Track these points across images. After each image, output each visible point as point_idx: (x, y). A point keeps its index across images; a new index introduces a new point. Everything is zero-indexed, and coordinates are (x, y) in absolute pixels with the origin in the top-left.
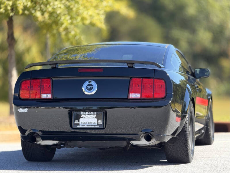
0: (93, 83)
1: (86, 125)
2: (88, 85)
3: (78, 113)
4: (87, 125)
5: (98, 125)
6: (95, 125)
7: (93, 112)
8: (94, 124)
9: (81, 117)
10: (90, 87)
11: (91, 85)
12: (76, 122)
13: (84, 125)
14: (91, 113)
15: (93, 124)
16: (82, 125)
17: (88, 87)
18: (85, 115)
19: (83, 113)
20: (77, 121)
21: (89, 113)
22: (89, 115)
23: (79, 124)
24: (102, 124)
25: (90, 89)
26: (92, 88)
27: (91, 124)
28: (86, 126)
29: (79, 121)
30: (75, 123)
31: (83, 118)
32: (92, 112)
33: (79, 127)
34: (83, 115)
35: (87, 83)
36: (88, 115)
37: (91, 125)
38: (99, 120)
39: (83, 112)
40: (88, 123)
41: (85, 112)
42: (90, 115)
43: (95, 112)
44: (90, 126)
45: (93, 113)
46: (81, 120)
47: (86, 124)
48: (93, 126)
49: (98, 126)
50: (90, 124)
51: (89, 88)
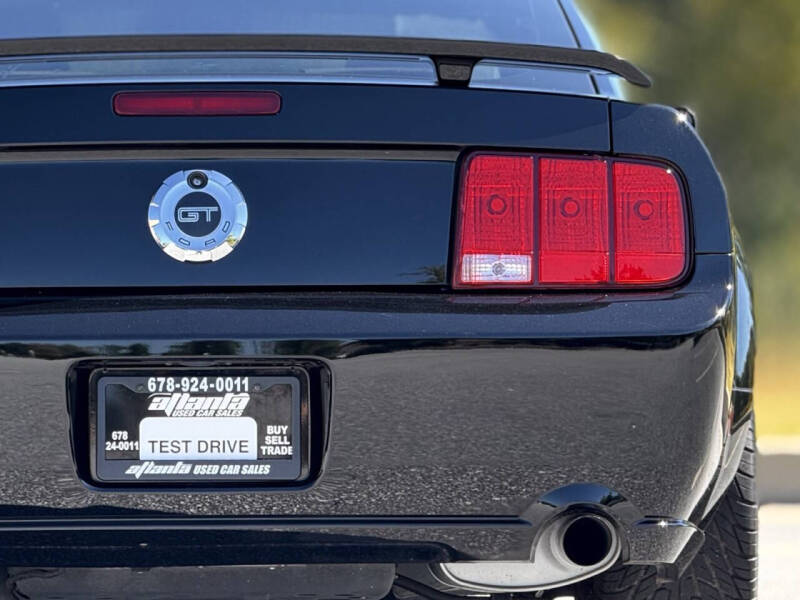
0: (219, 185)
1: (186, 462)
2: (187, 201)
3: (130, 383)
4: (194, 463)
5: (262, 459)
6: (242, 463)
7: (234, 375)
8: (237, 455)
9: (152, 407)
10: (203, 215)
11: (209, 201)
12: (119, 441)
13: (173, 463)
14: (220, 379)
15: (228, 455)
16: (158, 463)
17: (185, 215)
18: (177, 396)
19: (162, 380)
20: (125, 435)
21: (205, 380)
22: (201, 394)
23: (133, 457)
24: (289, 451)
25: (200, 229)
26: (217, 216)
27: (215, 455)
28: (187, 469)
29: (134, 436)
30: (110, 446)
31: (161, 414)
32: (224, 375)
33: (135, 472)
34: (165, 393)
35: (178, 186)
36: (193, 395)
37: (220, 463)
38: (270, 429)
39: (167, 375)
40: (193, 447)
41: (178, 375)
42: (212, 393)
43: (243, 375)
44: (214, 470)
45: (229, 379)
46: (147, 426)
47: (183, 455)
48: (232, 471)
49: (264, 470)
50: (208, 456)
51: (194, 218)
